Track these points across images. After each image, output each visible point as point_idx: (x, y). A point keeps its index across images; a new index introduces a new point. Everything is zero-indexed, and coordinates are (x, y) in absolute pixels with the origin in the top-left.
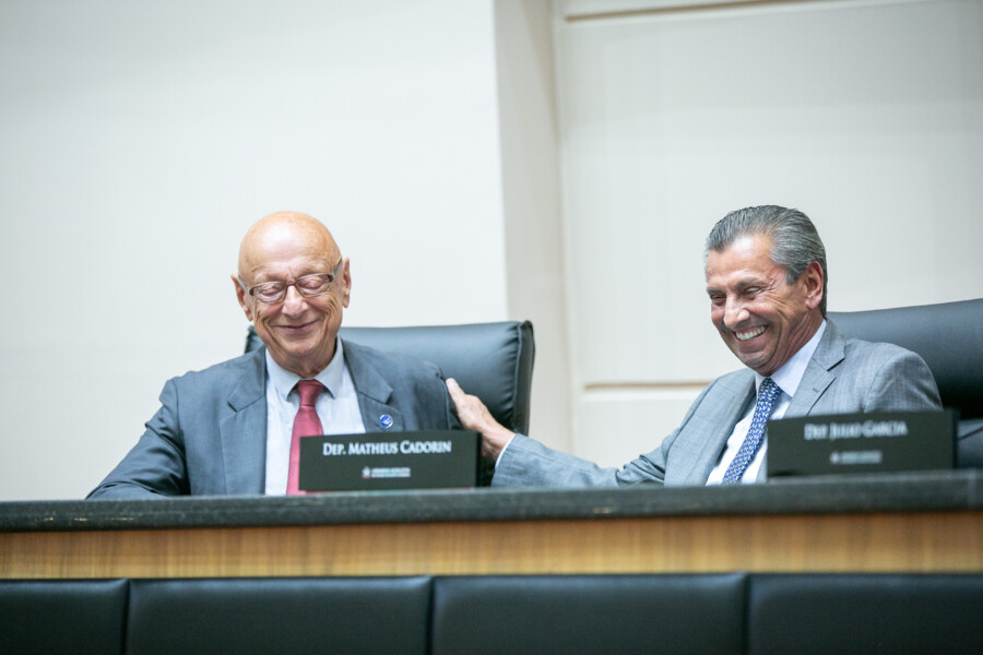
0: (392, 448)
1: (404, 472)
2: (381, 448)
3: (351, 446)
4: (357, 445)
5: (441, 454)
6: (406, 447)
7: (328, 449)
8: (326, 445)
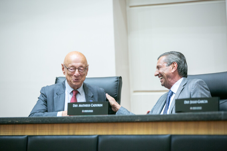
2: (86, 106)
5: (100, 107)
6: (92, 105)
8: (73, 105)
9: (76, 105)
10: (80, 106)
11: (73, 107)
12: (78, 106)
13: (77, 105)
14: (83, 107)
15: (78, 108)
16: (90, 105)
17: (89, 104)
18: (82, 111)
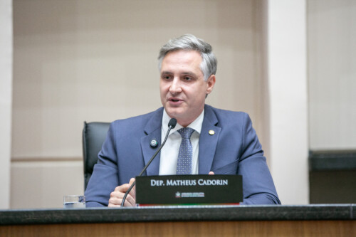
0: (194, 182)
1: (201, 195)
2: (186, 183)
3: (168, 181)
4: (171, 181)
5: (223, 186)
6: (201, 182)
7: (154, 183)
8: (152, 181)
9: (158, 181)
10: (169, 183)
11: (152, 185)
12: (165, 182)
13: (161, 182)
14: (178, 186)
15: (165, 188)
16: (197, 182)
17: (193, 179)
18: (175, 195)
